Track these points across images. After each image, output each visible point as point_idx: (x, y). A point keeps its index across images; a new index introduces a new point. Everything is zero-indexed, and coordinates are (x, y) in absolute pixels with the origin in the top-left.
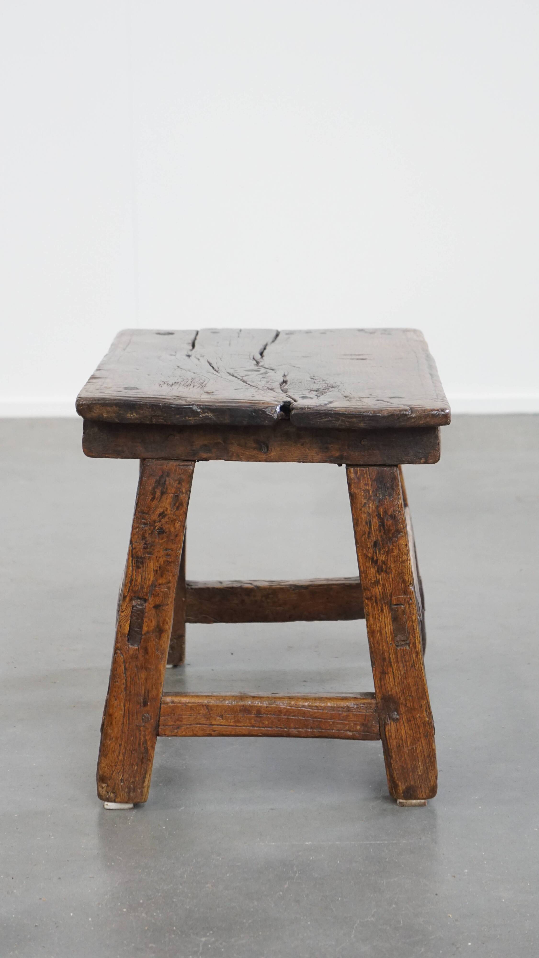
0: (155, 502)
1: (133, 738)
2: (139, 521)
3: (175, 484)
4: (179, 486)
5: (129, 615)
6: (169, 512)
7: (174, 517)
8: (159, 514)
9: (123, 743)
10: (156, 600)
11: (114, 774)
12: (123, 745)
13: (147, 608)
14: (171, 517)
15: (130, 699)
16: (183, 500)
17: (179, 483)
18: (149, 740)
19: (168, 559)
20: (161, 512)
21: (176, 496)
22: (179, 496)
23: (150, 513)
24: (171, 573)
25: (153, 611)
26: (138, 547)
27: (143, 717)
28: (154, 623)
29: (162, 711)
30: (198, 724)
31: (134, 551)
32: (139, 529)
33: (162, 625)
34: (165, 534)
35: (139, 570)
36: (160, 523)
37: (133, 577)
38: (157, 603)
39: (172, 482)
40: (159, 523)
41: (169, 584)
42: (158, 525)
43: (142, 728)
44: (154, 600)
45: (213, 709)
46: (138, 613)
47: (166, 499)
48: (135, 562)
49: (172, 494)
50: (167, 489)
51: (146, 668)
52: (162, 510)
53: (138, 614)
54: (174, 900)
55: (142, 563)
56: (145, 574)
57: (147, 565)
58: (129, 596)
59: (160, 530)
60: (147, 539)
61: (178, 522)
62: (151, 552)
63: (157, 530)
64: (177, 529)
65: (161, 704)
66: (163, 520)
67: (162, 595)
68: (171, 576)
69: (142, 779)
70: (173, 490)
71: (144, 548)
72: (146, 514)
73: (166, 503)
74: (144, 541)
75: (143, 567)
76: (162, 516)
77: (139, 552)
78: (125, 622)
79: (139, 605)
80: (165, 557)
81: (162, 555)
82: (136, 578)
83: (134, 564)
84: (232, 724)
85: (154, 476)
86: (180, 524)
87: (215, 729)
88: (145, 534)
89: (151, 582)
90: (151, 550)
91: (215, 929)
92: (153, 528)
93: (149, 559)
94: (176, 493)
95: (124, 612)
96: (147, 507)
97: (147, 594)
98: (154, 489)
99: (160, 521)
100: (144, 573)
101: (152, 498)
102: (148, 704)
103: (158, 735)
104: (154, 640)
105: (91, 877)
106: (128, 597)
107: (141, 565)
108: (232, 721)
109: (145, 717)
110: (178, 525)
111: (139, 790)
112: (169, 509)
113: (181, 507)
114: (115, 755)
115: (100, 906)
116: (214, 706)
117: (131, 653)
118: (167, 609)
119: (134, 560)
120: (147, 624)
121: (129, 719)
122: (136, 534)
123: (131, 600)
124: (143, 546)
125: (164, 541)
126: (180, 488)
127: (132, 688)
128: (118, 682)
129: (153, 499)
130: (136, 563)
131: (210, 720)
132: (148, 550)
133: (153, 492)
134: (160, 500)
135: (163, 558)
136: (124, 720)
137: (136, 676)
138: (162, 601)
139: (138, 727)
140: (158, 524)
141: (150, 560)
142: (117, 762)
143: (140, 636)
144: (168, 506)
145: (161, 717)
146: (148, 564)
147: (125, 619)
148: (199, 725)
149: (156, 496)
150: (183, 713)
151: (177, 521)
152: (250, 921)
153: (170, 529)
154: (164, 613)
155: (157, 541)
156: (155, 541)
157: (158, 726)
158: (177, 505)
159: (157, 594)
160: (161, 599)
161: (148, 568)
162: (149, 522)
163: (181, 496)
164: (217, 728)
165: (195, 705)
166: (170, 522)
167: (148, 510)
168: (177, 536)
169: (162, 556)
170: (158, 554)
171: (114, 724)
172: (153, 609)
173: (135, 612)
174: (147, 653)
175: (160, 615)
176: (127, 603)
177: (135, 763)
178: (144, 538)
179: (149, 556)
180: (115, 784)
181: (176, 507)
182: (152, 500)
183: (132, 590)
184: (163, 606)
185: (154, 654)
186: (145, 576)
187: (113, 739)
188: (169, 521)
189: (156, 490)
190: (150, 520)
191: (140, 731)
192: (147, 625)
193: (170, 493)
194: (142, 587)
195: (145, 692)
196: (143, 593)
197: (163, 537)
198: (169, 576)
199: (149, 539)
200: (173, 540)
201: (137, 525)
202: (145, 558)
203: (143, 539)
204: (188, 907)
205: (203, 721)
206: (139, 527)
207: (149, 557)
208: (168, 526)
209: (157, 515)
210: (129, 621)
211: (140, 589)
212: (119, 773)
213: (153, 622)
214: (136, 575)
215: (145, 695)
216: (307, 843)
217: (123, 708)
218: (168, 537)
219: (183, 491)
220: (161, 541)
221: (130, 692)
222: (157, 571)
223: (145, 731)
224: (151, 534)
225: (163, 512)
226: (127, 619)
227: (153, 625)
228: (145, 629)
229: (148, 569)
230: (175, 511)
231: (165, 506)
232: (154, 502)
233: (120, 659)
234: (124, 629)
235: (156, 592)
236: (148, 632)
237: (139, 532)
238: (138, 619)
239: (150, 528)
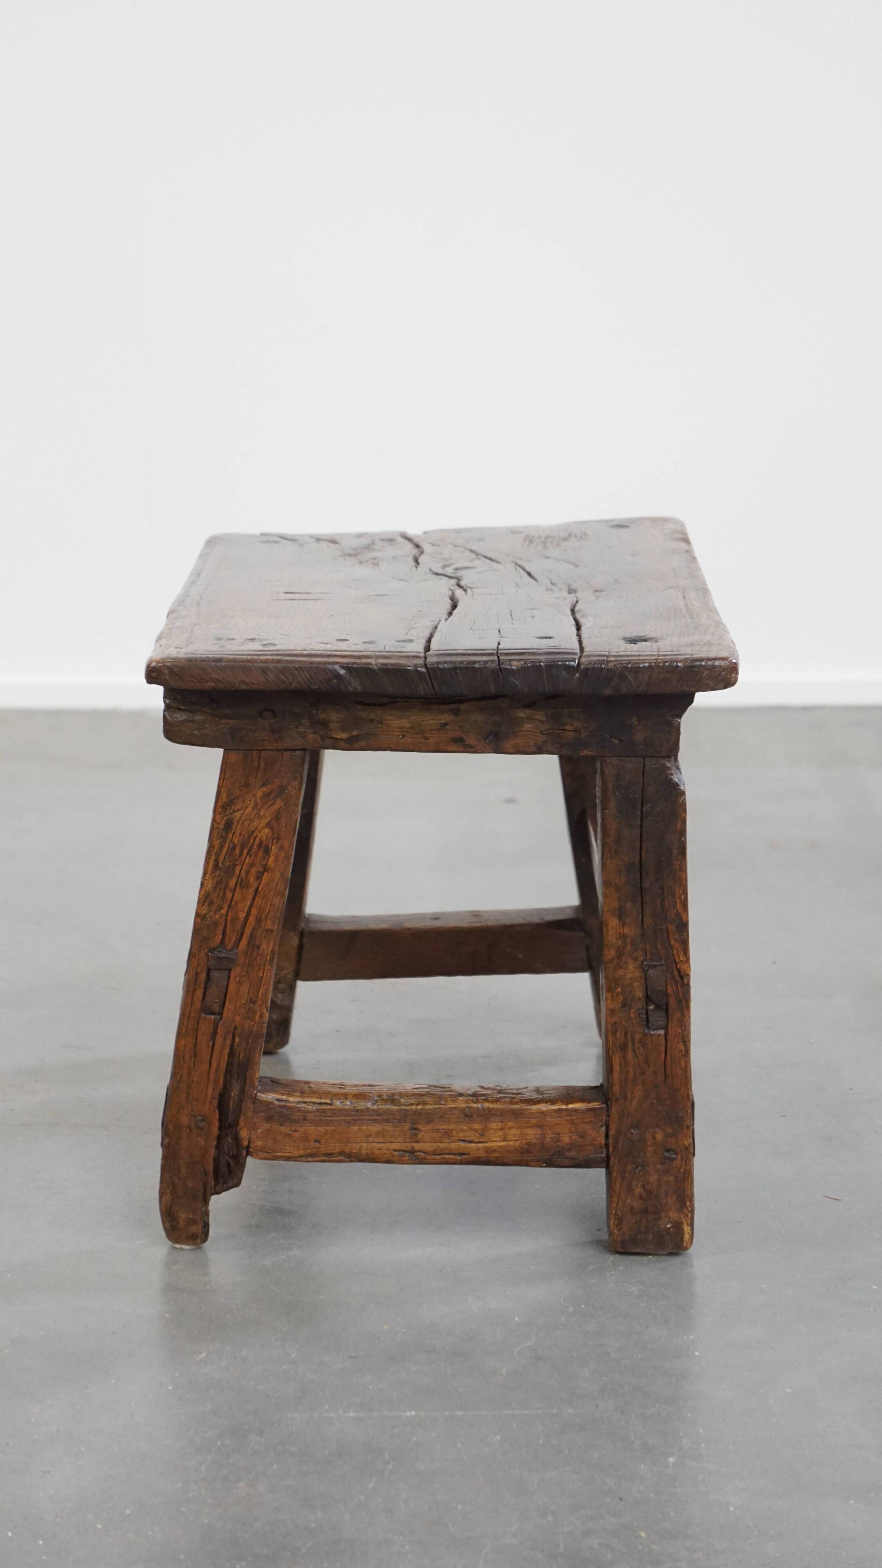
54: (183, 1509)
91: (249, 1558)
105: (44, 1472)
115: (58, 1520)
152: (309, 1545)
204: (206, 1521)
216: (408, 1414)
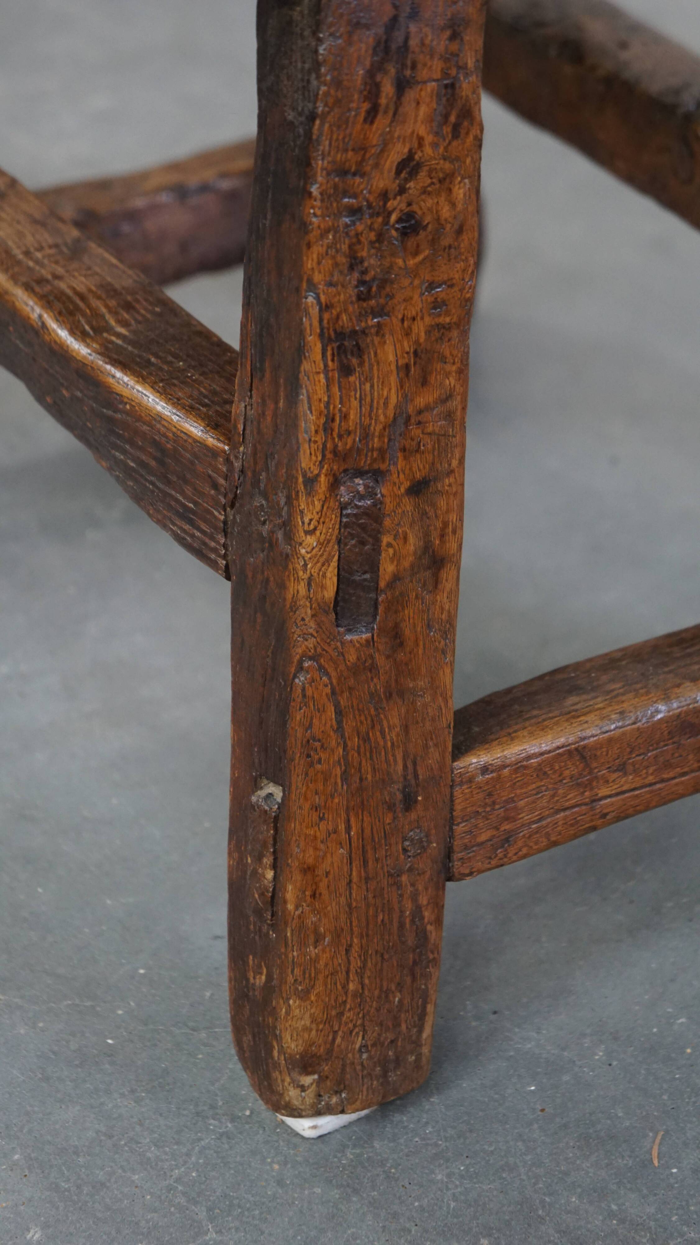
0: (382, 122)
1: (384, 916)
2: (331, 204)
3: (441, 44)
4: (454, 47)
5: (334, 537)
6: (428, 150)
7: (447, 166)
8: (399, 164)
9: (355, 940)
10: (415, 465)
11: (338, 1040)
12: (356, 948)
13: (388, 500)
14: (438, 167)
15: (362, 802)
16: (470, 96)
17: (454, 36)
18: (427, 905)
19: (441, 320)
20: (405, 157)
21: (446, 86)
22: (457, 86)
23: (368, 169)
24: (454, 363)
25: (408, 505)
26: (339, 301)
27: (407, 843)
28: (413, 543)
29: (458, 807)
30: (558, 811)
31: (326, 316)
32: (334, 236)
33: (437, 542)
34: (422, 234)
35: (352, 379)
36: (404, 196)
37: (331, 407)
38: (418, 476)
39: (430, 38)
40: (398, 198)
41: (449, 404)
42: (397, 204)
43: (404, 878)
44: (408, 467)
45: (599, 753)
46: (362, 524)
47: (414, 105)
48: (333, 355)
49: (434, 80)
50: (414, 67)
51: (401, 694)
52: (406, 150)
53: (363, 527)
55: (359, 351)
56: (372, 386)
57: (376, 354)
58: (326, 475)
59: (406, 221)
60: (366, 264)
61: (460, 182)
62: (383, 307)
63: (397, 226)
64: (460, 207)
65: (452, 787)
66: (411, 184)
67: (430, 446)
68: (454, 374)
69: (417, 1022)
70: (437, 65)
71: (361, 298)
72: (354, 174)
73: (416, 122)
74: (356, 275)
75: (361, 364)
76: (408, 170)
77: (344, 317)
78: (323, 565)
79: (362, 497)
80: (430, 315)
81: (421, 311)
82: (344, 409)
83: (333, 360)
84: (651, 779)
85: (367, 27)
86: (468, 186)
87: (605, 811)
88: (358, 247)
89: (391, 413)
90: (382, 301)
92: (380, 219)
93: (377, 333)
94: (445, 74)
95: (318, 533)
96: (353, 150)
97: (382, 452)
98: (371, 74)
99: (402, 190)
100: (368, 386)
101: (368, 112)
102: (416, 801)
103: (449, 879)
104: (417, 597)
106: (323, 478)
107: (355, 361)
108: (651, 770)
109: (412, 840)
110: (460, 192)
111: (409, 1057)
112: (429, 139)
113: (466, 124)
114: (336, 984)
116: (599, 745)
117: (352, 657)
118: (450, 485)
119: (329, 348)
120: (391, 551)
121: (365, 862)
122: (327, 254)
123: (334, 485)
124: (356, 290)
125: (421, 257)
126: (458, 55)
127: (367, 766)
128: (319, 761)
129: (372, 115)
130: (339, 354)
131: (592, 789)
132: (373, 302)
133: (368, 87)
134: (395, 114)
135: (422, 318)
136: (351, 870)
137: (373, 727)
138: (433, 464)
139: (394, 876)
140: (395, 203)
141: (383, 336)
142: (345, 1002)
143: (373, 595)
144: (422, 131)
145: (458, 825)
146: (378, 351)
147: (322, 555)
148: (562, 814)
149: (383, 101)
150: (518, 792)
151: (459, 179)
153: (437, 212)
154: (442, 503)
155: (400, 262)
156: (391, 267)
157: (449, 853)
158: (453, 119)
159: (414, 443)
160: (430, 458)
161: (378, 363)
162: (367, 201)
163: (465, 85)
164: (612, 804)
165: (548, 757)
166: (438, 186)
167: (359, 159)
168: (460, 231)
169: (420, 314)
170: (405, 309)
171: (324, 892)
172: (406, 500)
173: (354, 523)
174: (401, 644)
175: (431, 513)
176: (322, 497)
177: (393, 988)
178: (354, 262)
179: (378, 322)
180: (344, 1066)
181: (449, 129)
182: (370, 119)
183: (335, 452)
184: (436, 479)
185: (421, 643)
186: (372, 394)
187: (327, 939)
188: (433, 183)
189: (378, 78)
190: (370, 192)
191: (401, 885)
192: (394, 554)
193: (425, 82)
194: (366, 435)
195: (405, 767)
196: (370, 454)
197: (418, 246)
198: (448, 375)
199: (372, 261)
200: (450, 247)
201: (329, 221)
202: (367, 331)
203: (351, 268)
205: (573, 797)
206: (334, 229)
207: (379, 325)
208: (431, 201)
209: (390, 171)
210: (336, 558)
211: (360, 440)
212: (351, 1032)
213: (411, 539)
214: (341, 398)
215: (405, 777)
217: (344, 836)
218: (433, 242)
219: (469, 61)
220: (411, 262)
221: (361, 779)
222: (407, 366)
223: (413, 885)
224: (377, 245)
225: (410, 156)
226: (330, 554)
227: (412, 548)
228: (387, 569)
229: (378, 370)
230: (450, 143)
231: (413, 132)
232: (375, 126)
233: (321, 687)
234: (323, 587)
235: (412, 439)
236: (396, 578)
237: (338, 246)
238: (363, 543)
239: (372, 223)
